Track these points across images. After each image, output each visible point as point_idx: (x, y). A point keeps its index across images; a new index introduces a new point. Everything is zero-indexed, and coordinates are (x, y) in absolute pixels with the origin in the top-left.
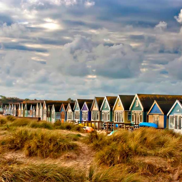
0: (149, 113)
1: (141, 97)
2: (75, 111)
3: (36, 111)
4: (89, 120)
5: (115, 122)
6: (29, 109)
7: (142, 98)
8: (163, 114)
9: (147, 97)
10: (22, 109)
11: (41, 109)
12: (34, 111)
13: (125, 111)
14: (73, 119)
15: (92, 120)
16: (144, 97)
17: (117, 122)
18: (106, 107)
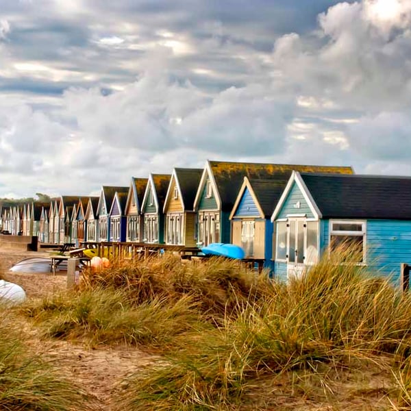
0: (234, 215)
1: (219, 172)
2: (100, 217)
3: (49, 221)
4: (122, 241)
5: (167, 244)
6: (37, 217)
7: (224, 172)
8: (263, 216)
9: (238, 169)
10: (29, 219)
11: (57, 217)
12: (47, 221)
13: (187, 213)
14: (97, 239)
15: (128, 240)
16: (229, 171)
17: (171, 245)
18: (151, 204)
